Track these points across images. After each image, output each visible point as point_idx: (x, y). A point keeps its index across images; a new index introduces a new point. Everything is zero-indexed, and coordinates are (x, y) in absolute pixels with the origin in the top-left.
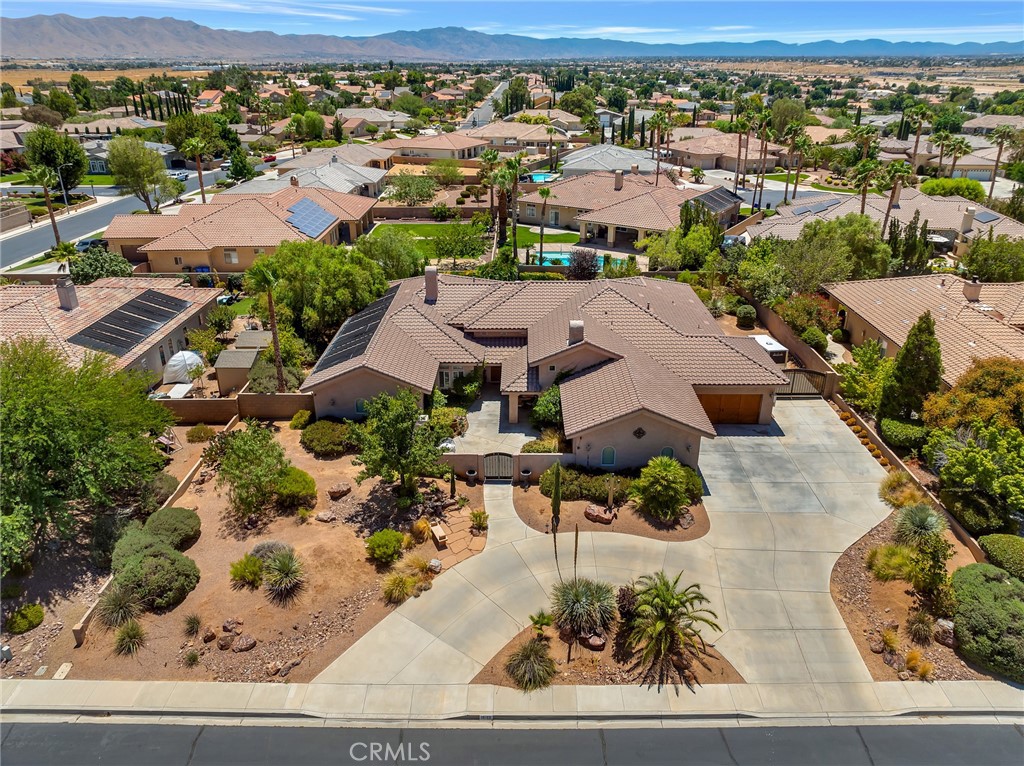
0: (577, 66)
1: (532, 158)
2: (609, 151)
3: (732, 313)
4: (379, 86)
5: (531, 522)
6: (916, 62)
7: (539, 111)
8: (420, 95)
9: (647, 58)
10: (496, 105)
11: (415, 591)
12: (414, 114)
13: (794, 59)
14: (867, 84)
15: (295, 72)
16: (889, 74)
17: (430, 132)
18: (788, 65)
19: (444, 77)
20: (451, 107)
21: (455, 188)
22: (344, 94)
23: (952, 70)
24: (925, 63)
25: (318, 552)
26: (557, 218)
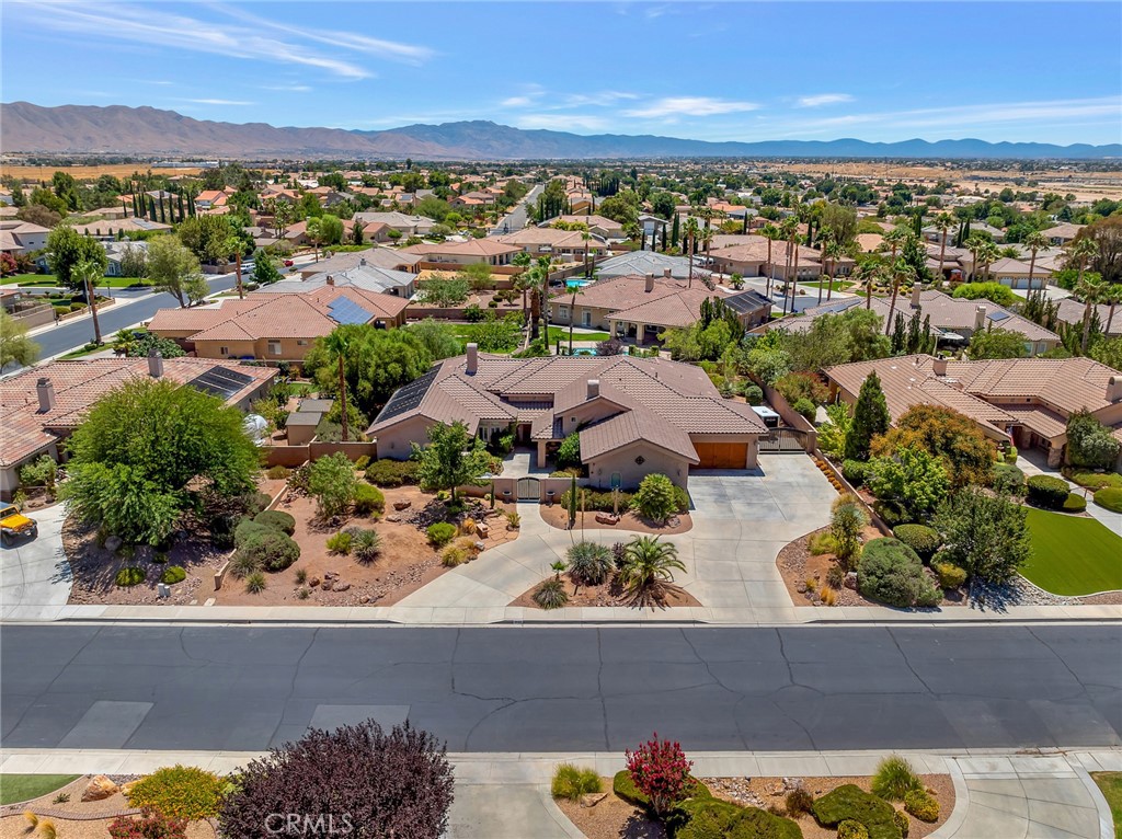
0: (625, 167)
1: (567, 265)
2: (647, 257)
3: (742, 395)
4: (397, 189)
5: (553, 523)
6: (1016, 166)
7: (576, 217)
8: (445, 199)
9: (707, 159)
10: (530, 210)
11: (465, 560)
12: (439, 219)
13: (878, 161)
14: (957, 189)
15: (296, 171)
16: (985, 179)
17: (458, 238)
18: (870, 167)
19: (471, 179)
20: (479, 212)
21: (487, 293)
22: (359, 196)
23: (1057, 175)
24: (1026, 166)
25: (391, 536)
26: (589, 320)
